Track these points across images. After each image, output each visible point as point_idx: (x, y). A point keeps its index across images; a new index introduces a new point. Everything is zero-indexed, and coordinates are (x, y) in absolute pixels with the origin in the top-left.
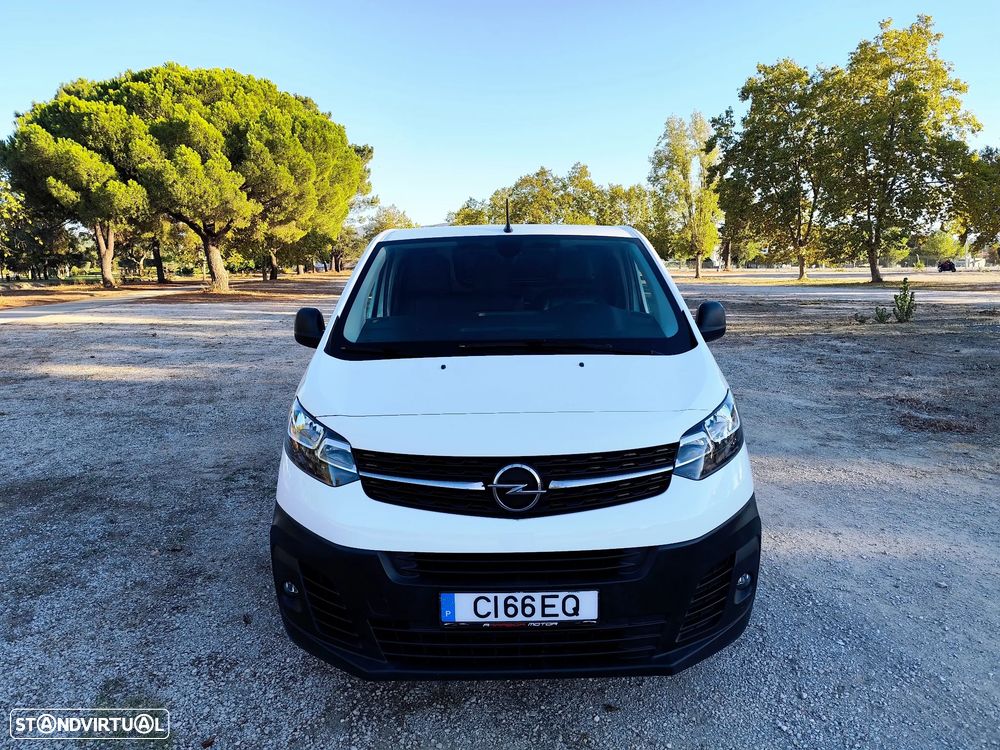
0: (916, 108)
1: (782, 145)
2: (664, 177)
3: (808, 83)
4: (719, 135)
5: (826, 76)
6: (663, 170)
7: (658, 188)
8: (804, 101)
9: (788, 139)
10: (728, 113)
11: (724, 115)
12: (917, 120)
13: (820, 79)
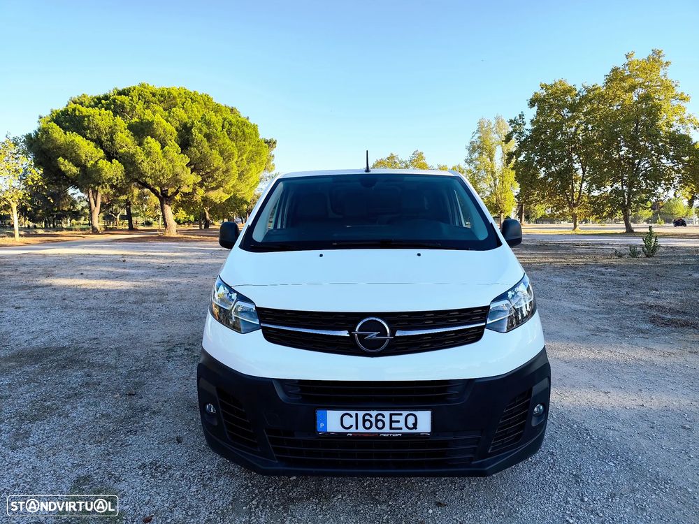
0: (654, 112)
1: (559, 138)
2: (477, 159)
3: (576, 95)
4: (515, 131)
5: (589, 91)
6: (476, 155)
7: (472, 167)
8: (574, 108)
9: (563, 134)
10: (521, 116)
11: (518, 117)
13: (585, 93)
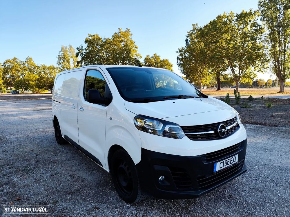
0: (129, 51)
1: (97, 57)
2: (62, 63)
3: (102, 41)
4: (79, 52)
5: (106, 40)
6: (62, 61)
7: (60, 67)
8: (102, 46)
9: (99, 55)
10: (81, 46)
11: (80, 47)
12: (129, 54)
13: (105, 41)
